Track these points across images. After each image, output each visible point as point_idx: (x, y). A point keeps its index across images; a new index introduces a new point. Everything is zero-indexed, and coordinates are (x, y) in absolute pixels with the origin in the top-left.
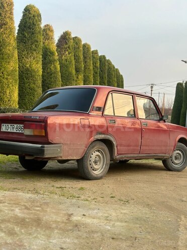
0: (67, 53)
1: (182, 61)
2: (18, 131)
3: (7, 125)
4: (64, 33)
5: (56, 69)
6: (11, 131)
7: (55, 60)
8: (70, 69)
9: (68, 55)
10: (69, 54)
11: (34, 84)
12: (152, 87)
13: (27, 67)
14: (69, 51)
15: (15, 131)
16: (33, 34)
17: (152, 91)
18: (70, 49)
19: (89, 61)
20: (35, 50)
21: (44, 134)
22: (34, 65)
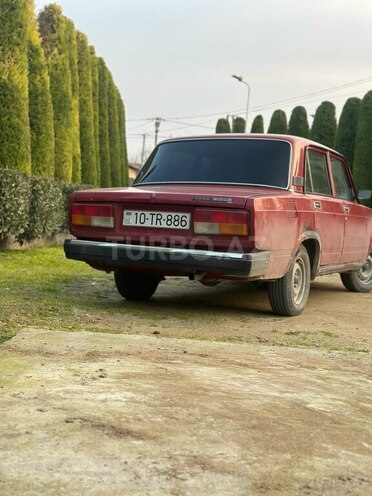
0: (56, 51)
1: (234, 76)
2: (172, 226)
3: (139, 213)
4: (46, 8)
5: (44, 84)
6: (154, 225)
7: (42, 67)
8: (65, 85)
9: (58, 56)
10: (60, 53)
11: (19, 116)
12: (157, 124)
13: (4, 80)
14: (60, 46)
15: (164, 225)
16: (13, 9)
17: (157, 131)
18: (60, 43)
19: (85, 69)
20: (18, 45)
21: (245, 233)
22: (15, 77)
